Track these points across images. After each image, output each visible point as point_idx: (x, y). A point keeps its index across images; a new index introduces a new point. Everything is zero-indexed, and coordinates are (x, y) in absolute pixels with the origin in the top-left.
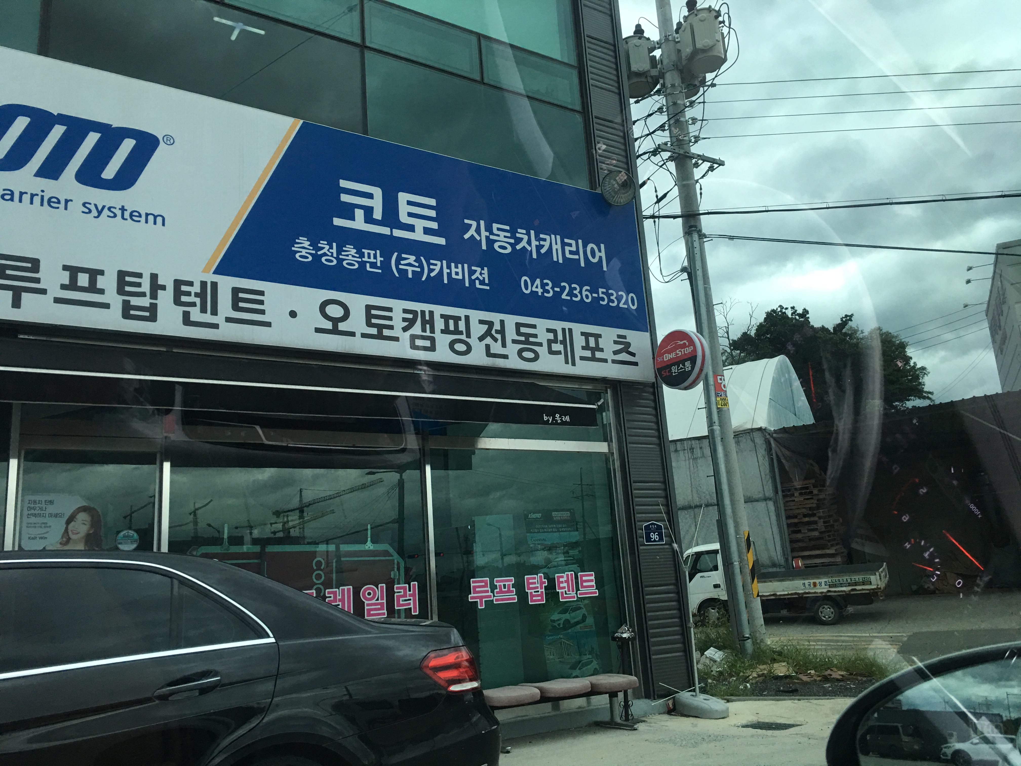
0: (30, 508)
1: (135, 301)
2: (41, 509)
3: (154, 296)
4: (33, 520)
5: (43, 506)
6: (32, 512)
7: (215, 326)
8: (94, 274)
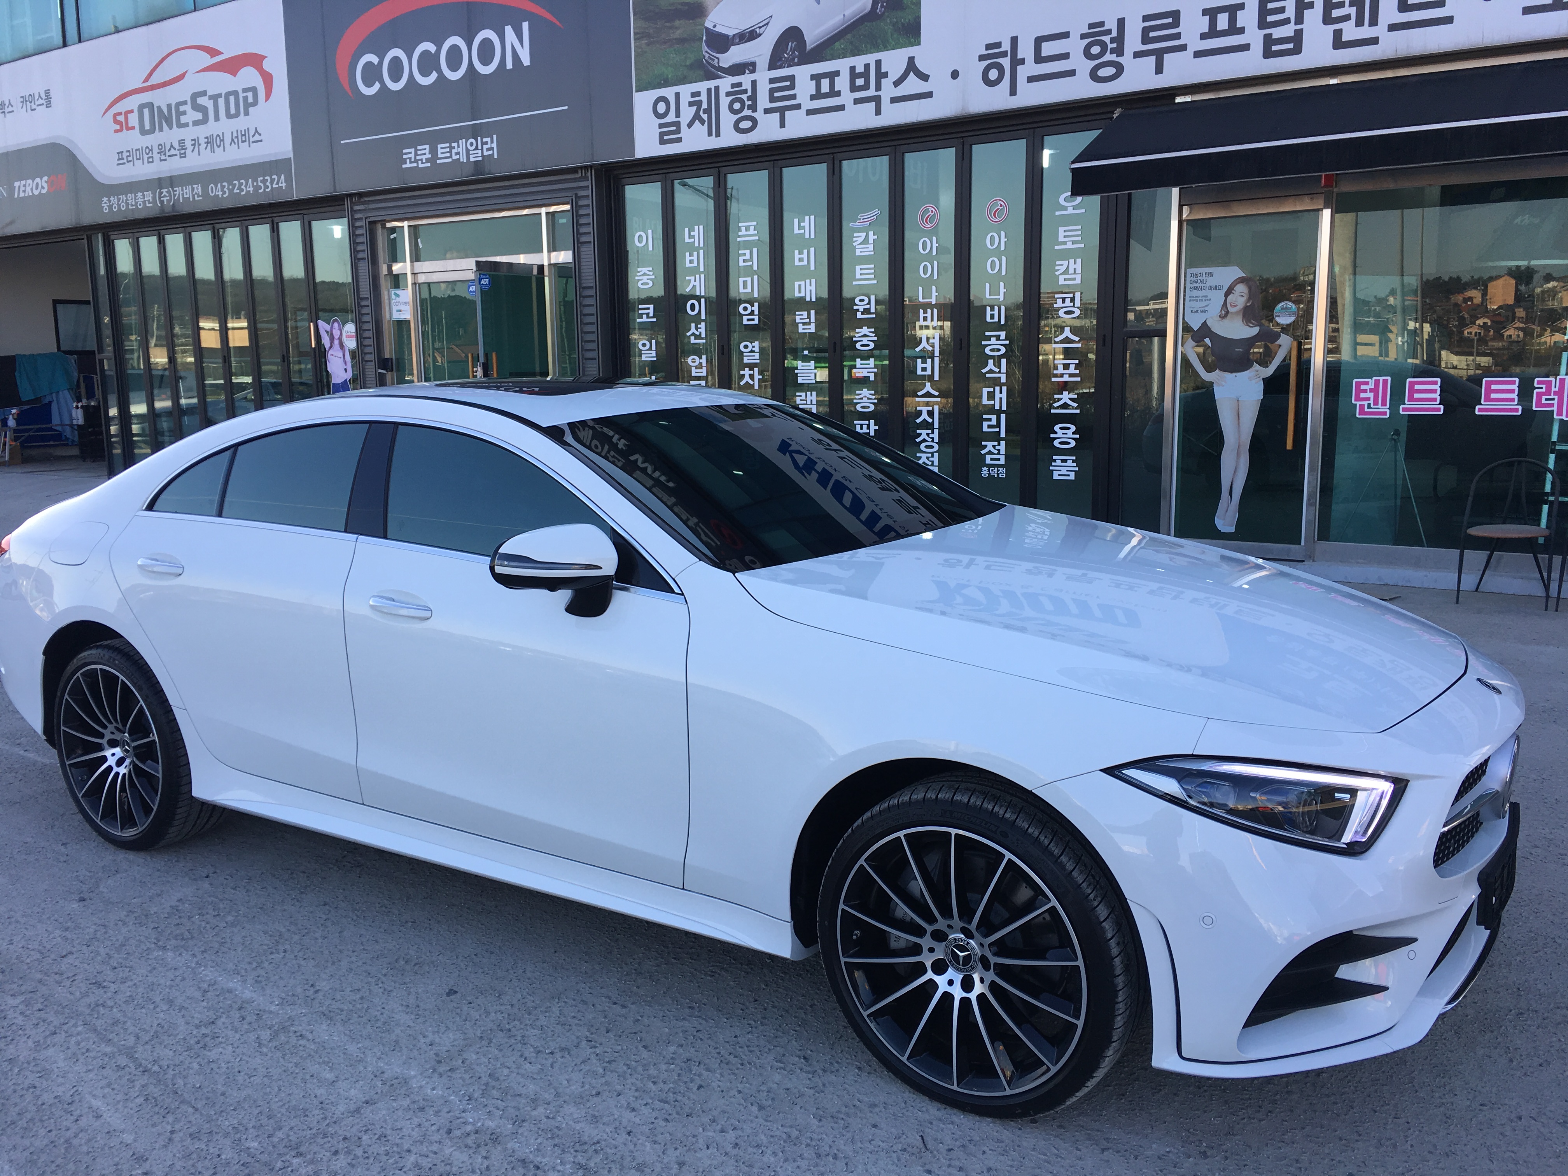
0: (1192, 282)
1: (1278, 33)
2: (1202, 281)
3: (1299, 19)
4: (1195, 293)
5: (1204, 278)
6: (1195, 285)
7: (1374, 41)
8: (1233, 10)
